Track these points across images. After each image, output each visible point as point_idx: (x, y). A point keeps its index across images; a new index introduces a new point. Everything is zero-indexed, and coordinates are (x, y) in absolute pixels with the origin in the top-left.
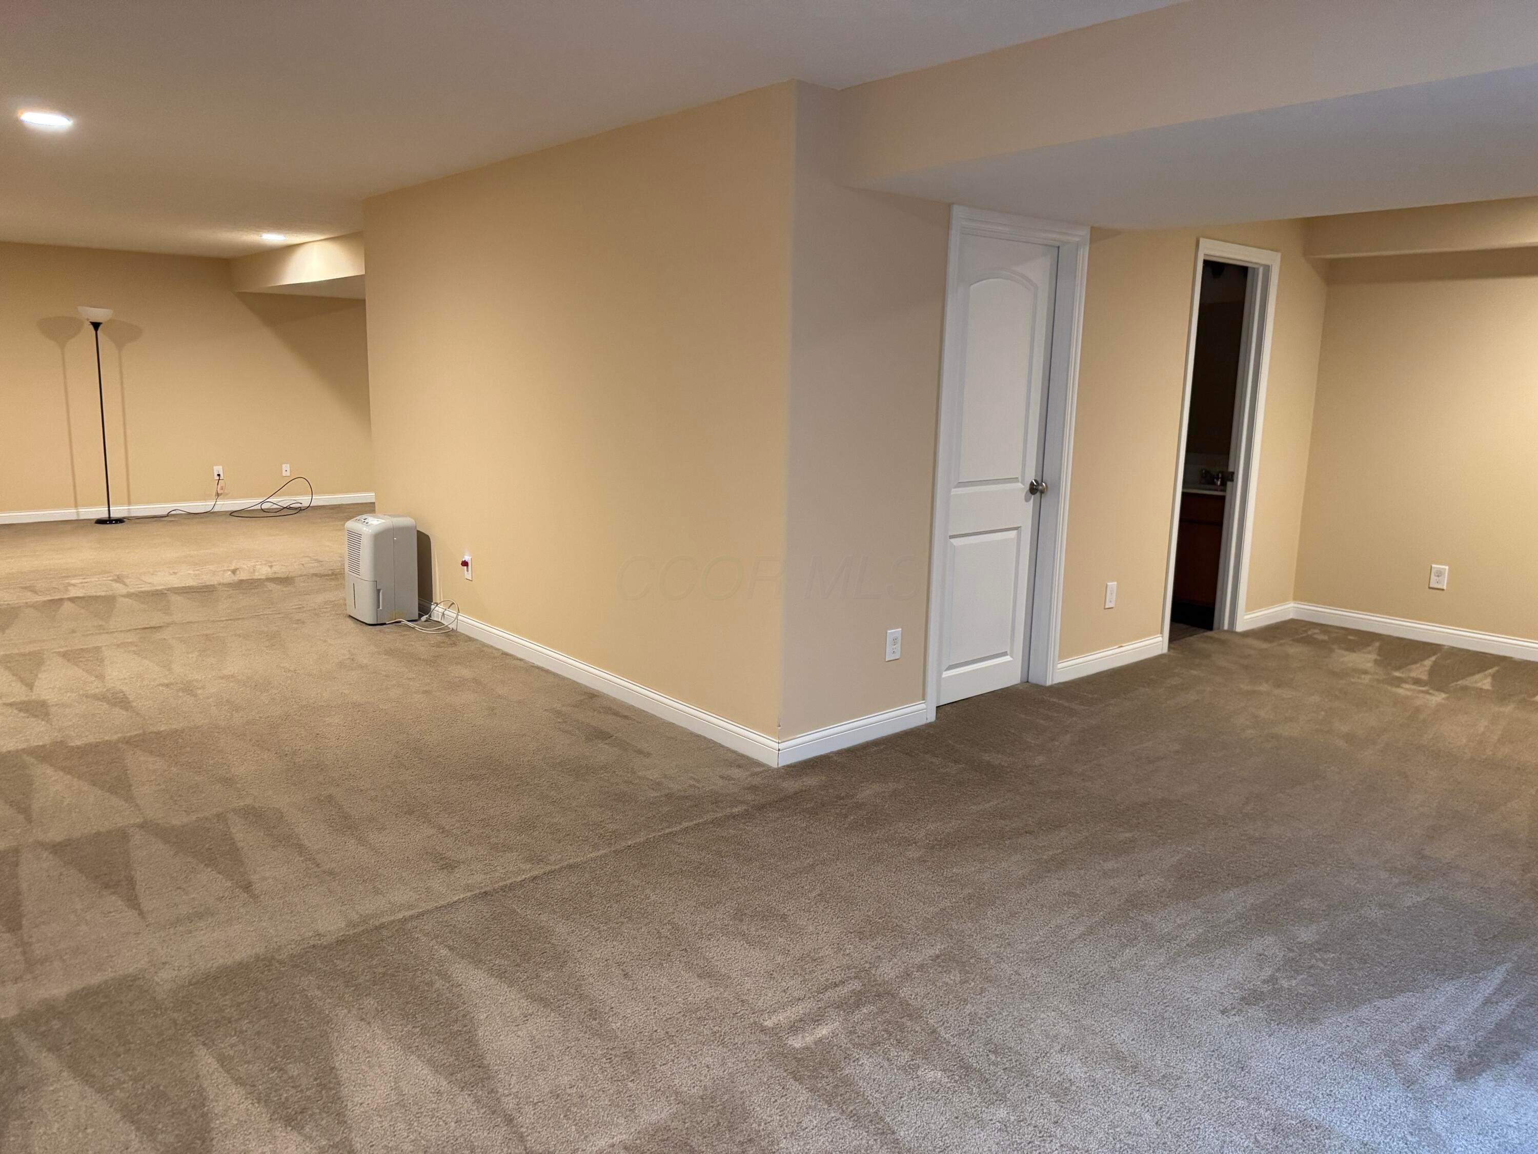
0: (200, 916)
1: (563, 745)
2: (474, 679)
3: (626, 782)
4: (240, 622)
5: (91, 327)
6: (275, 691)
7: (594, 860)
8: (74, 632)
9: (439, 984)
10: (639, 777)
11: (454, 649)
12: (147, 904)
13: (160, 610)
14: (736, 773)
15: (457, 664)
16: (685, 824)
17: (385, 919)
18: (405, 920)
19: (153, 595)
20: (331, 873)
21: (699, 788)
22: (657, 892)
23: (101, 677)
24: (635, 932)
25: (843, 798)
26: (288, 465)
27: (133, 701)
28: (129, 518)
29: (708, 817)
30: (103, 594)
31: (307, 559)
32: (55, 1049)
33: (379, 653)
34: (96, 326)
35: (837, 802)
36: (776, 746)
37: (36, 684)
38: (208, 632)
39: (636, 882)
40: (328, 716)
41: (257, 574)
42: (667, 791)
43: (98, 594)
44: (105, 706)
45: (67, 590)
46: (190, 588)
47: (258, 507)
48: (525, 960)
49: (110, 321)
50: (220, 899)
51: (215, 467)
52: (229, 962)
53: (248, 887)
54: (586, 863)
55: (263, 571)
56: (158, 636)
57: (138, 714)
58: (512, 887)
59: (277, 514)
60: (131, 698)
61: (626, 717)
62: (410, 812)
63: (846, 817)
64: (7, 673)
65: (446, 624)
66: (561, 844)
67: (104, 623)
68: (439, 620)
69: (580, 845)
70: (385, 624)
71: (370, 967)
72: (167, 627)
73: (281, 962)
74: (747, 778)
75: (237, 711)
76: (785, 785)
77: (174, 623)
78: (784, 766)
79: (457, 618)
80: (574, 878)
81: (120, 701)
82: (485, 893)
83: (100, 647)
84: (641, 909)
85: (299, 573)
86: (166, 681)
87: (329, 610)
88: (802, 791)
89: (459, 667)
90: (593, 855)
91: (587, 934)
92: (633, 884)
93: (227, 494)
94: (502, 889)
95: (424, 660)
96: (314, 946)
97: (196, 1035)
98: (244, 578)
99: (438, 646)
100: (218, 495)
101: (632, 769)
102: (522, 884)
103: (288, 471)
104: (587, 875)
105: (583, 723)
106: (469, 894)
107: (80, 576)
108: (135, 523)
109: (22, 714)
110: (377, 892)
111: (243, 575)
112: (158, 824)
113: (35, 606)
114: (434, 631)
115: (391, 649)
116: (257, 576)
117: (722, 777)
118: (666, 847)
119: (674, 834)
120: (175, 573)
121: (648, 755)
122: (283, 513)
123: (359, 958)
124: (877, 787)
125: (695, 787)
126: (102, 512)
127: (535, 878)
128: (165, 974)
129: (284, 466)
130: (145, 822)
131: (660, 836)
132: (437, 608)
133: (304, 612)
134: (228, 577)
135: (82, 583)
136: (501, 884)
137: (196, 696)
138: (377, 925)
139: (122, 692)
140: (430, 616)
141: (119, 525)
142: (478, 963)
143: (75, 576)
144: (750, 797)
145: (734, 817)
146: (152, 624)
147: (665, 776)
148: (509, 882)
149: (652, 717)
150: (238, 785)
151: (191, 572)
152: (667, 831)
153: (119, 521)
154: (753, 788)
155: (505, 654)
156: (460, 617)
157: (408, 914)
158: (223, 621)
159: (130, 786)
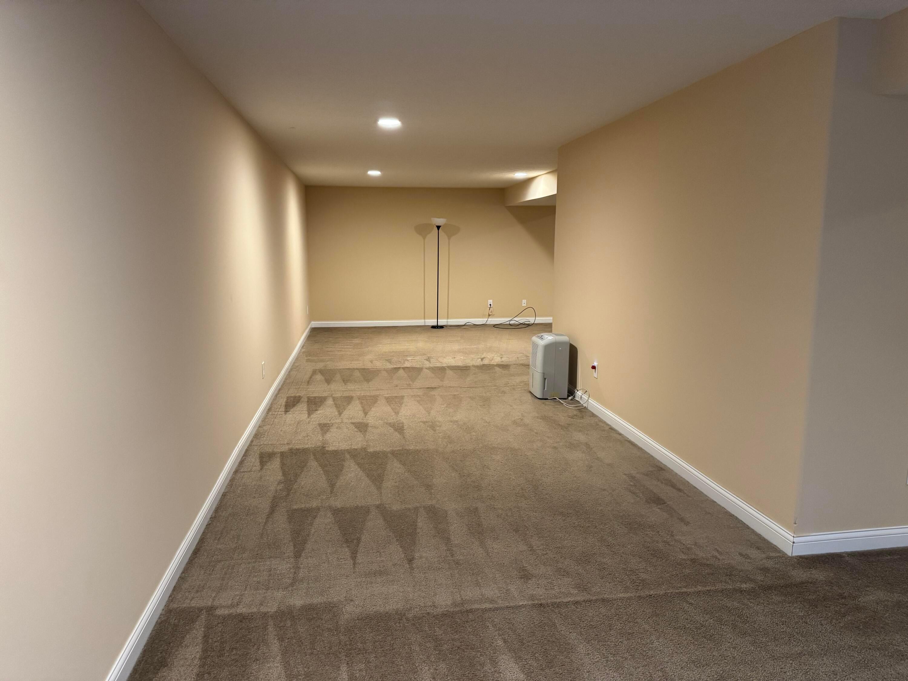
0: (381, 573)
1: (628, 502)
2: (586, 443)
3: (664, 542)
4: (474, 389)
5: (436, 228)
6: (474, 434)
7: (621, 599)
8: (397, 386)
9: (488, 667)
10: (676, 540)
11: (582, 421)
12: (360, 558)
13: (439, 378)
14: (754, 553)
15: (580, 431)
16: (700, 588)
17: (476, 606)
18: (485, 610)
19: (440, 369)
20: (457, 563)
21: (719, 559)
22: (660, 640)
23: (397, 413)
24: (634, 670)
25: (845, 598)
26: (525, 300)
27: (405, 430)
28: (446, 326)
29: (719, 586)
30: (418, 366)
31: (521, 354)
32: (281, 639)
33: (538, 417)
34: (438, 227)
35: (838, 599)
36: (791, 538)
37: (369, 413)
38: (455, 393)
39: (647, 627)
40: (495, 455)
41: (493, 361)
42: (693, 557)
43: (416, 366)
44: (392, 430)
45: (404, 363)
46: (458, 367)
47: (508, 323)
48: (548, 666)
49: (445, 225)
50: (394, 565)
51: (489, 301)
52: (382, 610)
53: (410, 561)
54: (615, 600)
55: (497, 360)
56: (433, 393)
57: (404, 437)
58: (559, 605)
59: (517, 327)
60: (405, 427)
61: (679, 490)
62: (517, 531)
63: (844, 616)
64: (360, 405)
65: (582, 403)
66: (603, 580)
67: (411, 383)
68: (579, 400)
69: (615, 585)
70: (547, 399)
71: (453, 640)
72: (438, 388)
73: (407, 619)
74: (761, 560)
75: (450, 443)
76: (794, 573)
77: (442, 386)
78: (797, 556)
79: (588, 400)
80: (603, 610)
81: (399, 428)
82: (541, 604)
83: (404, 396)
84: (644, 651)
85: (514, 363)
86: (425, 420)
87: (521, 386)
88: (808, 582)
89: (580, 434)
90: (621, 595)
91: (598, 659)
92: (644, 628)
93: (494, 315)
94: (552, 605)
95: (561, 426)
96: (428, 613)
97: (346, 656)
98: (486, 363)
99: (572, 418)
100: (489, 315)
101: (672, 532)
102: (566, 604)
103: (525, 304)
104: (613, 610)
105: (647, 489)
106: (530, 603)
107: (412, 355)
108: (449, 329)
109: (356, 430)
110: (478, 584)
111: (486, 362)
112: (385, 507)
113: (386, 370)
114: (572, 407)
115: (545, 416)
116: (493, 363)
117: (741, 554)
118: (679, 603)
119: (688, 594)
120: (454, 358)
121: (687, 524)
122: (520, 326)
123: (450, 630)
124: (881, 595)
125: (716, 557)
126: (433, 322)
127: (576, 603)
128: (349, 608)
129: (523, 300)
130: (380, 505)
131: (677, 593)
132: (578, 392)
133: (508, 386)
134: (479, 362)
135: (412, 360)
136: (553, 600)
137: (435, 431)
138: (468, 609)
139: (403, 423)
140: (574, 397)
141: (441, 330)
142: (518, 659)
143: (410, 355)
144: (760, 578)
145: (742, 591)
146: (433, 386)
147: (696, 544)
148: (558, 600)
149: (701, 493)
150: (433, 491)
151: (462, 358)
152: (684, 590)
153: (442, 327)
154: (765, 570)
155: (612, 429)
156: (589, 400)
157: (488, 606)
158: (466, 388)
159: (383, 481)
